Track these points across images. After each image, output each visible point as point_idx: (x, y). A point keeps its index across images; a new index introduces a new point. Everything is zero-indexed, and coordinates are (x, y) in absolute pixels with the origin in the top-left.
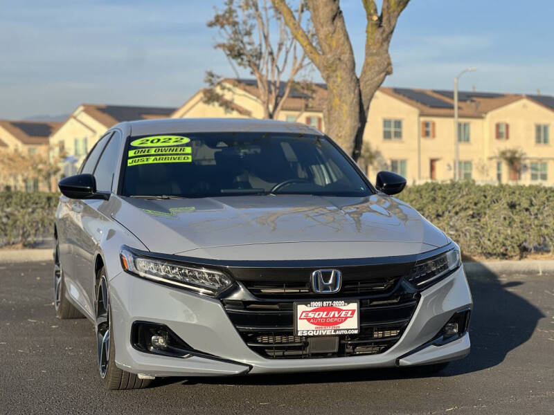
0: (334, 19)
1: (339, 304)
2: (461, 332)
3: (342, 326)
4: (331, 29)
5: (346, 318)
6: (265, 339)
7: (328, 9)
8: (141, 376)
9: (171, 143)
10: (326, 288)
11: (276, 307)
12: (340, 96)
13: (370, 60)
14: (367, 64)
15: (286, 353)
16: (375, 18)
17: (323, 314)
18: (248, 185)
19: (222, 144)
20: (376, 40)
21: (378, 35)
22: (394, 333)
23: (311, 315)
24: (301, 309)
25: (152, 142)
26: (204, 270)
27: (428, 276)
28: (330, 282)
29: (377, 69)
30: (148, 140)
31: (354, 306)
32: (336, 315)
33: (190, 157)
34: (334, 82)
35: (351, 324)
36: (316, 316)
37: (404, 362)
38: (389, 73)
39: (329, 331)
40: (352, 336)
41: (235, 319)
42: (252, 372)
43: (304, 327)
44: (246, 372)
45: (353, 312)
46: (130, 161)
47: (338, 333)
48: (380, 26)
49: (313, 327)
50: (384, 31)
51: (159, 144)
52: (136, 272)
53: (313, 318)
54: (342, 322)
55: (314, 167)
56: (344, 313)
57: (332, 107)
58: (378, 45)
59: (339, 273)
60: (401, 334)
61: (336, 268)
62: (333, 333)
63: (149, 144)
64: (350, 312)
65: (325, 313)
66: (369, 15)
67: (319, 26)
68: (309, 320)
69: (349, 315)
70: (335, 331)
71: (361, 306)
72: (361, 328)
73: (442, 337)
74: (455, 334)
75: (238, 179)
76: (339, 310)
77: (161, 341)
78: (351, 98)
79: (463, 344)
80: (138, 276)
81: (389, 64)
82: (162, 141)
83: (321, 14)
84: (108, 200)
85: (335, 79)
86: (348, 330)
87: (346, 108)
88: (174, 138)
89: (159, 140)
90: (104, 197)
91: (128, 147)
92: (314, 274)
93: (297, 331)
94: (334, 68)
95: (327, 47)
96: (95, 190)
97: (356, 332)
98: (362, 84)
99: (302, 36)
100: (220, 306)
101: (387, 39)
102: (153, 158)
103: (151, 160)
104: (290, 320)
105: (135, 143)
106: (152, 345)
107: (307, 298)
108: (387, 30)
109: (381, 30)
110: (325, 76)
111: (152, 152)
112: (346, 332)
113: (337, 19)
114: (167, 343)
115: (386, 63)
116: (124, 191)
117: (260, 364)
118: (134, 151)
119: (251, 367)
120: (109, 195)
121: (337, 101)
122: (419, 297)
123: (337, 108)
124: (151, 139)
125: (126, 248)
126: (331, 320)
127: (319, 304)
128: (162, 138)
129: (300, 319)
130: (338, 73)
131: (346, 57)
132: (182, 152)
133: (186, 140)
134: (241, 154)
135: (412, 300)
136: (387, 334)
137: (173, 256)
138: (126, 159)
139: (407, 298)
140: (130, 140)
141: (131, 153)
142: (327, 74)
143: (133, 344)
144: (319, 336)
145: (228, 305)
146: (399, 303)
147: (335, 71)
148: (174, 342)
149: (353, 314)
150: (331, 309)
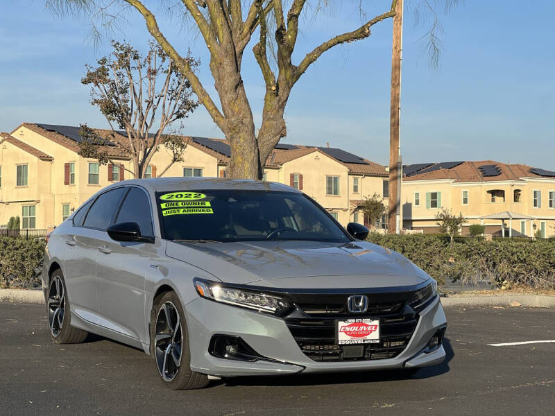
0: (236, 87)
1: (367, 321)
2: (439, 344)
3: (369, 337)
4: (234, 96)
5: (371, 331)
7: (232, 79)
8: (210, 377)
9: (192, 198)
10: (358, 309)
11: (320, 323)
12: (243, 155)
13: (267, 124)
14: (264, 127)
15: (324, 358)
16: (274, 88)
17: (356, 328)
18: (234, 233)
19: (231, 200)
20: (274, 107)
21: (274, 103)
22: (401, 343)
23: (348, 329)
24: (341, 324)
25: (177, 196)
26: (264, 295)
27: (420, 302)
28: (361, 304)
29: (273, 131)
30: (173, 196)
31: (376, 322)
32: (365, 329)
33: (211, 209)
34: (238, 143)
35: (375, 336)
36: (351, 330)
37: (408, 364)
38: (283, 136)
39: (359, 341)
40: (372, 345)
41: (295, 332)
42: (305, 371)
43: (343, 338)
44: (301, 371)
45: (376, 326)
46: (164, 212)
47: (366, 342)
48: (277, 95)
49: (349, 338)
50: (280, 99)
51: (182, 199)
52: (211, 297)
53: (349, 331)
54: (368, 334)
55: (284, 218)
56: (370, 327)
57: (234, 164)
58: (275, 111)
59: (367, 298)
60: (406, 343)
61: (364, 294)
62: (362, 343)
63: (176, 199)
64: (374, 327)
66: (268, 85)
67: (223, 93)
68: (346, 332)
69: (373, 329)
70: (364, 341)
71: (380, 323)
72: (381, 339)
73: (430, 347)
74: (435, 345)
75: (226, 227)
76: (367, 326)
77: (231, 349)
78: (252, 156)
79: (441, 352)
80: (214, 300)
81: (284, 128)
82: (184, 196)
83: (226, 83)
84: (153, 242)
85: (238, 140)
86: (372, 340)
87: (247, 165)
88: (193, 194)
89: (182, 196)
90: (151, 240)
91: (159, 202)
92: (349, 299)
93: (338, 341)
94: (237, 130)
95: (230, 111)
96: (140, 236)
97: (378, 342)
98: (260, 144)
99: (208, 101)
100: (283, 322)
101: (282, 107)
102: (182, 210)
103: (181, 212)
104: (333, 332)
105: (164, 197)
106: (225, 353)
107: (344, 317)
108: (283, 98)
109: (278, 98)
110: (228, 137)
111: (180, 204)
112: (371, 342)
113: (239, 87)
114: (238, 351)
115: (281, 127)
116: (166, 236)
117: (312, 365)
118: (165, 204)
119: (305, 367)
120: (153, 239)
121: (239, 159)
122: (418, 317)
123: (240, 165)
124: (175, 194)
125: (196, 279)
126: (361, 333)
127: (353, 321)
128: (184, 194)
129: (340, 331)
130: (241, 135)
131: (247, 121)
132: (203, 205)
133: (203, 196)
134: (245, 208)
135: (413, 319)
136: (393, 344)
137: (244, 285)
138: (160, 210)
139: (409, 317)
140: (158, 195)
141: (163, 206)
142: (231, 136)
143: (210, 351)
144: (353, 345)
145: (288, 321)
146: (405, 321)
147: (238, 133)
148: (244, 350)
149: (376, 328)
150: (361, 324)
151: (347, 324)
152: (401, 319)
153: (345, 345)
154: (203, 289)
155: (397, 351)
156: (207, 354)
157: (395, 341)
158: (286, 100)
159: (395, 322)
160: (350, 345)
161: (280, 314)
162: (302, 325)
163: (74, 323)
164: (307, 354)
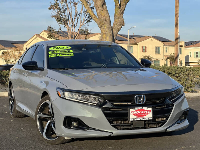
0: (103, 5)
1: (145, 108)
2: (185, 119)
3: (146, 117)
4: (102, 9)
5: (148, 114)
6: (115, 122)
7: (101, 2)
8: (66, 138)
9: (64, 49)
10: (140, 102)
11: (120, 110)
12: (106, 34)
13: (116, 20)
14: (115, 22)
16: (118, 5)
17: (139, 112)
20: (119, 13)
21: (119, 11)
22: (165, 119)
23: (135, 113)
24: (131, 110)
25: (57, 48)
26: (91, 96)
27: (174, 97)
28: (142, 99)
29: (119, 24)
30: (55, 48)
31: (150, 109)
32: (144, 113)
33: (73, 54)
34: (103, 29)
35: (150, 116)
36: (137, 113)
37: (168, 130)
38: (123, 25)
39: (141, 119)
40: (149, 121)
41: (106, 115)
42: (113, 135)
43: (132, 117)
44: (111, 135)
45: (150, 111)
46: (50, 56)
47: (145, 119)
48: (120, 8)
49: (136, 117)
50: (121, 10)
51: (60, 49)
52: (65, 97)
53: (136, 114)
54: (146, 115)
56: (147, 112)
57: (102, 38)
58: (119, 15)
59: (145, 96)
60: (167, 119)
61: (143, 94)
62: (143, 119)
63: (56, 49)
64: (149, 111)
65: (140, 112)
66: (116, 4)
68: (134, 114)
69: (149, 112)
70: (144, 119)
71: (153, 109)
72: (153, 117)
73: (180, 120)
74: (183, 119)
76: (145, 111)
77: (75, 124)
78: (110, 34)
79: (186, 123)
80: (65, 99)
81: (123, 22)
83: (98, 3)
84: (43, 70)
85: (104, 28)
86: (148, 118)
87: (108, 38)
88: (65, 47)
89: (59, 48)
90: (42, 69)
91: (48, 51)
92: (135, 97)
93: (130, 119)
94: (103, 23)
95: (100, 15)
96: (37, 67)
97: (151, 119)
98: (113, 29)
100: (100, 110)
101: (122, 13)
103: (58, 55)
104: (127, 115)
105: (51, 49)
106: (72, 126)
107: (133, 106)
108: (123, 9)
109: (120, 9)
110: (100, 27)
111: (58, 52)
112: (148, 119)
113: (104, 5)
114: (78, 125)
115: (122, 22)
116: (49, 67)
117: (116, 132)
118: (50, 52)
119: (112, 133)
120: (43, 69)
121: (104, 35)
122: (173, 105)
123: (105, 38)
124: (56, 47)
125: (58, 88)
126: (142, 114)
127: (138, 108)
128: (60, 47)
129: (131, 114)
130: (105, 25)
131: (107, 19)
132: (69, 52)
133: (70, 48)
134: (91, 53)
135: (170, 107)
136: (160, 119)
137: (80, 91)
138: (48, 54)
139: (168, 105)
140: (48, 48)
141: (50, 53)
142: (101, 26)
143: (64, 124)
144: (138, 121)
145: (103, 109)
146: (166, 107)
147: (104, 24)
148: (82, 125)
149: (150, 112)
150: (142, 110)
151: (135, 110)
152: (164, 107)
153: (136, 121)
154: (61, 93)
155: (162, 123)
156: (63, 127)
157: (161, 118)
158: (124, 10)
159: (161, 108)
161: (99, 105)
162: (111, 111)
163: (17, 109)
164: (114, 126)
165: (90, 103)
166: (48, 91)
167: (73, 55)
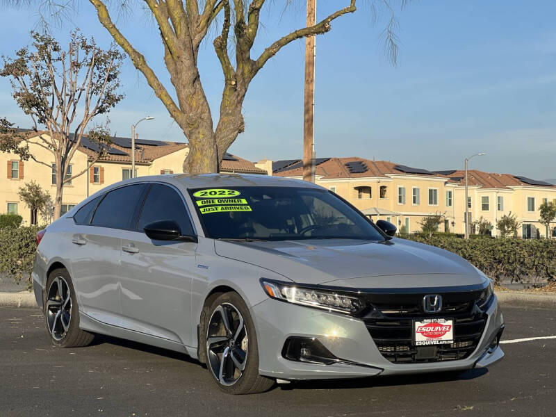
0: (194, 82)
1: (441, 321)
3: (443, 338)
4: (192, 91)
5: (446, 332)
7: (190, 73)
8: (279, 381)
9: (227, 196)
10: (432, 309)
11: (396, 323)
12: (202, 151)
13: (225, 119)
14: (221, 122)
16: (233, 83)
17: (431, 329)
18: (253, 231)
19: (265, 197)
20: (233, 102)
21: (233, 98)
23: (424, 329)
24: (418, 324)
25: (210, 193)
26: (336, 295)
27: (482, 301)
28: (435, 303)
29: (232, 127)
30: (206, 193)
31: (450, 323)
32: (440, 330)
33: (249, 207)
34: (197, 138)
35: (449, 336)
36: (427, 330)
37: (478, 365)
38: (240, 132)
39: (435, 342)
41: (374, 333)
42: (383, 374)
43: (420, 339)
44: (380, 374)
45: (450, 326)
46: (202, 210)
47: (441, 343)
48: (236, 90)
49: (425, 338)
50: (239, 94)
51: (217, 196)
53: (425, 332)
54: (443, 335)
55: (302, 216)
56: (444, 328)
57: (193, 160)
58: (233, 106)
59: (440, 297)
60: (477, 344)
61: (438, 294)
63: (210, 196)
65: (433, 328)
66: (228, 80)
67: (181, 87)
68: (422, 333)
69: (447, 330)
70: (439, 342)
71: (454, 323)
72: (456, 339)
73: (492, 347)
74: (495, 345)
75: (246, 225)
76: (442, 326)
77: (305, 352)
78: (210, 152)
80: (287, 302)
81: (242, 123)
82: (218, 193)
83: (184, 77)
84: (197, 242)
85: (197, 136)
86: (447, 341)
87: (207, 161)
88: (226, 191)
89: (215, 193)
90: (195, 239)
91: (194, 199)
92: (424, 298)
93: (415, 342)
94: (196, 125)
95: (187, 105)
96: (181, 235)
97: (452, 342)
98: (218, 140)
99: (166, 96)
100: (362, 323)
101: (240, 102)
102: (220, 207)
103: (219, 209)
104: (410, 333)
105: (197, 194)
106: (300, 357)
107: (421, 317)
108: (241, 94)
109: (236, 93)
110: (187, 133)
111: (216, 202)
112: (446, 343)
113: (196, 83)
114: (312, 353)
115: (240, 122)
116: (210, 234)
117: (390, 368)
118: (200, 201)
119: (383, 370)
121: (198, 154)
122: (486, 317)
123: (199, 161)
124: (208, 191)
125: (262, 280)
126: (436, 333)
127: (429, 321)
128: (217, 190)
129: (417, 332)
130: (201, 130)
131: (205, 116)
132: (240, 203)
133: (237, 193)
134: (276, 205)
135: (481, 319)
136: (460, 344)
137: (318, 286)
138: (197, 208)
139: (477, 316)
140: (191, 192)
141: (199, 203)
142: (190, 131)
143: (283, 354)
144: (429, 345)
145: (367, 322)
146: (474, 320)
147: (197, 128)
148: (319, 352)
149: (449, 328)
150: (436, 325)
151: (423, 325)
152: (469, 319)
153: (422, 346)
154: (274, 290)
155: (467, 352)
156: (280, 357)
157: (462, 341)
158: (244, 96)
159: (462, 322)
160: (426, 346)
161: (358, 314)
162: (375, 325)
163: (83, 325)
164: (385, 356)
165: (330, 309)
166: (236, 286)
167: (251, 210)
